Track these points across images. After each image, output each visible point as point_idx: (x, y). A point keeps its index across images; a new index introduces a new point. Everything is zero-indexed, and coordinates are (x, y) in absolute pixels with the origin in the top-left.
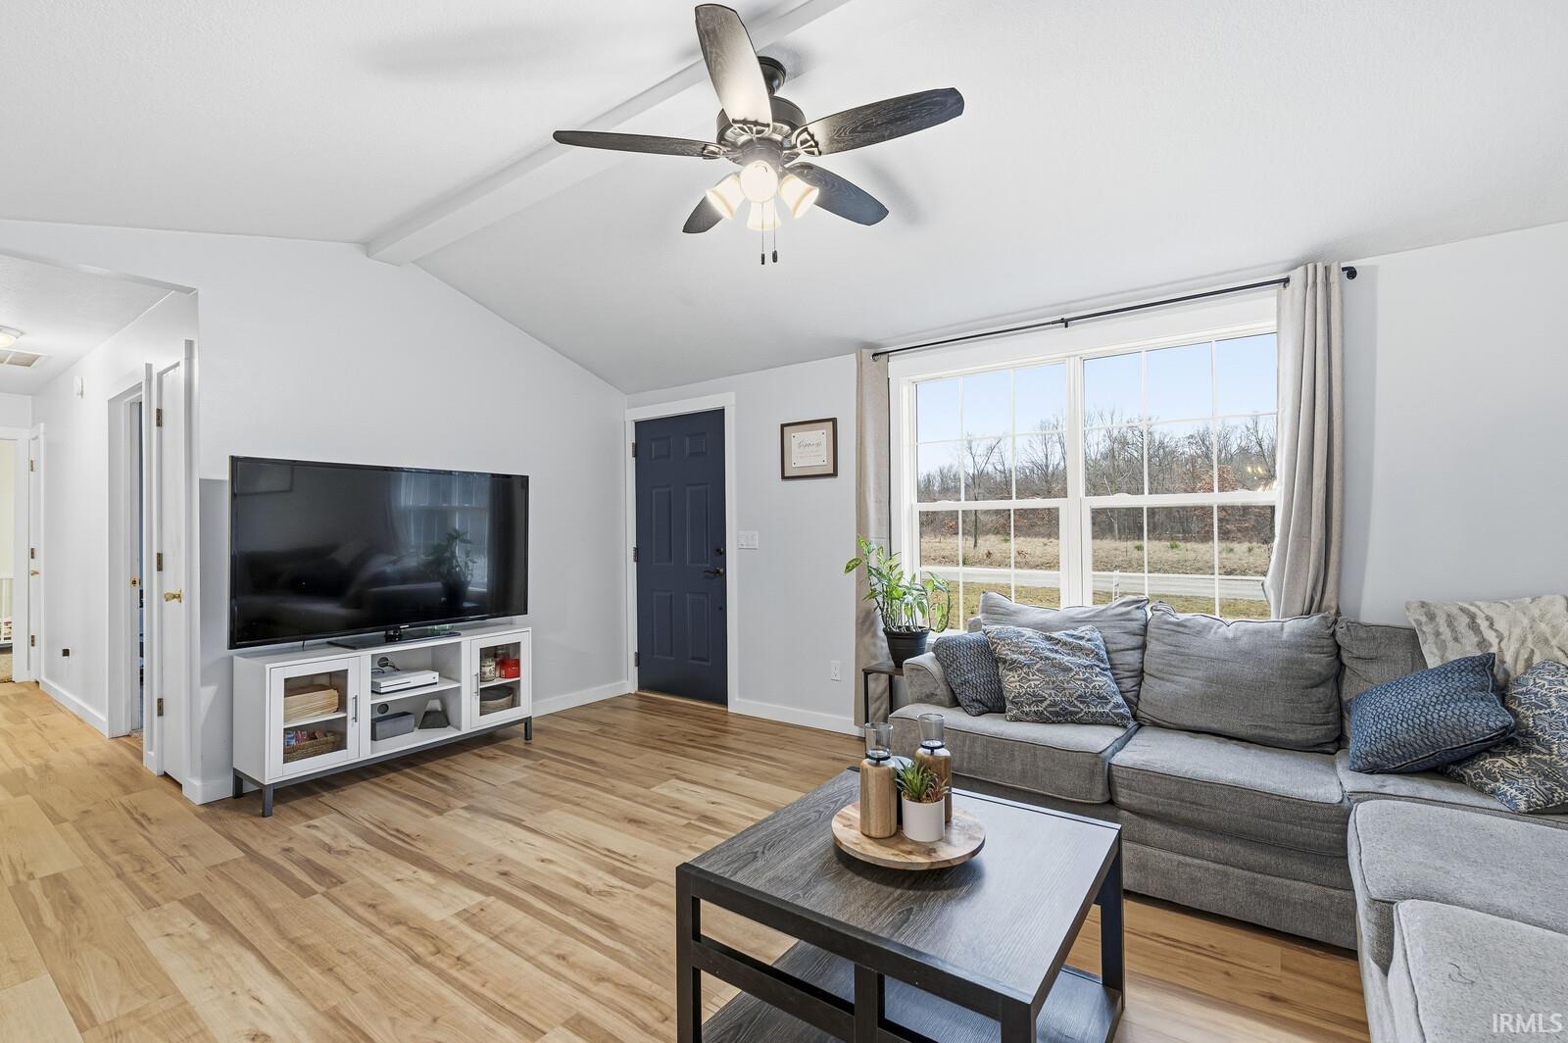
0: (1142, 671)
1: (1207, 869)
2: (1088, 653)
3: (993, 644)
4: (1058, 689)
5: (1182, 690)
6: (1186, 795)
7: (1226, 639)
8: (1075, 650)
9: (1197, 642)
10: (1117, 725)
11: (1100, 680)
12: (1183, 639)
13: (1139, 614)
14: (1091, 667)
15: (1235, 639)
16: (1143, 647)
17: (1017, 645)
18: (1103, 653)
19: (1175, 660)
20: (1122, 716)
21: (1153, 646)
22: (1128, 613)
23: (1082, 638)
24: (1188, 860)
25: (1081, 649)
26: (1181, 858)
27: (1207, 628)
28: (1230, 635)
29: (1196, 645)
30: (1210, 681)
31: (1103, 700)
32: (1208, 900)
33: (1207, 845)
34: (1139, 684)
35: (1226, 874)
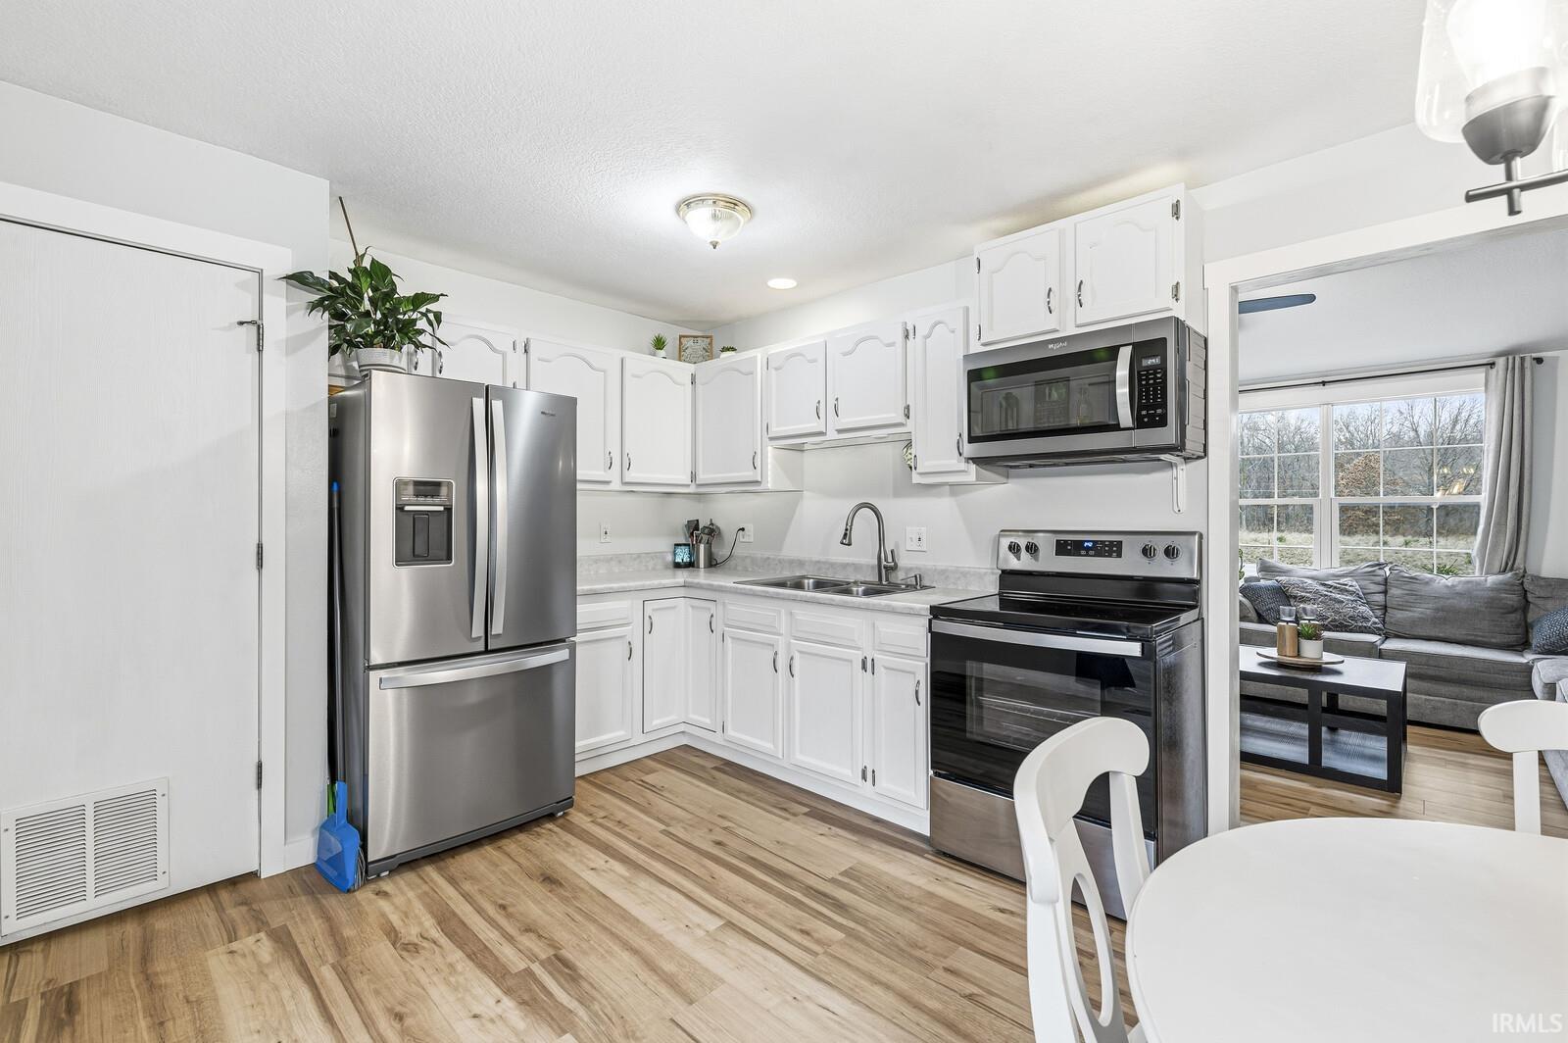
0: (1386, 607)
1: (1444, 702)
2: (1352, 593)
3: (1285, 587)
4: (1337, 612)
5: (1416, 615)
6: (1431, 662)
7: (1447, 586)
8: (1343, 591)
9: (1427, 588)
10: (1376, 634)
11: (1362, 608)
12: (1415, 586)
13: (1381, 572)
14: (1356, 601)
15: (1453, 586)
16: (1385, 592)
17: (1303, 588)
18: (1361, 594)
19: (1411, 599)
20: (1379, 629)
21: (1393, 591)
22: (1374, 571)
23: (1346, 585)
24: (1431, 698)
25: (1347, 591)
26: (1427, 697)
27: (1431, 580)
28: (1450, 584)
29: (1425, 590)
30: (1437, 610)
31: (1366, 619)
32: (1445, 718)
33: (1444, 689)
34: (1384, 614)
35: (1456, 704)
